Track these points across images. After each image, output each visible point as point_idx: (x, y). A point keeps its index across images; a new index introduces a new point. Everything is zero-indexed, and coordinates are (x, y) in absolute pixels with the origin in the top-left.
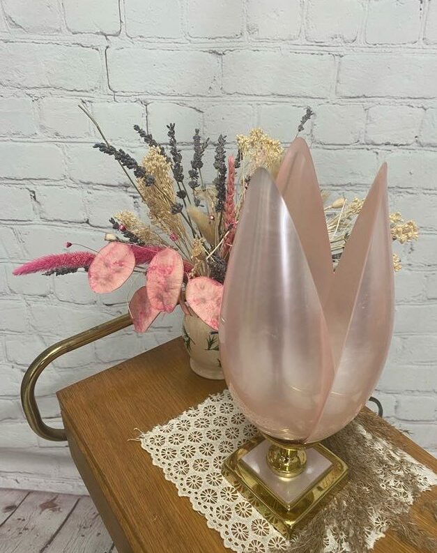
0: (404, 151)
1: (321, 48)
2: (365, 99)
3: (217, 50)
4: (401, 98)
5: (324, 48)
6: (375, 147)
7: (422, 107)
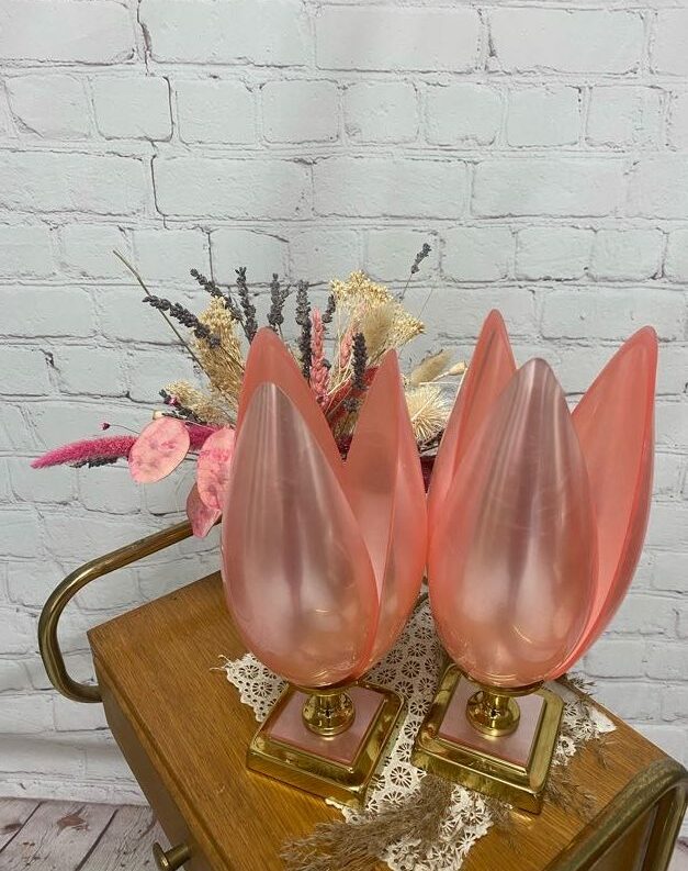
0: (571, 288)
1: (448, 153)
2: (512, 220)
3: (304, 158)
4: (562, 217)
5: (452, 153)
6: (530, 283)
7: (591, 228)
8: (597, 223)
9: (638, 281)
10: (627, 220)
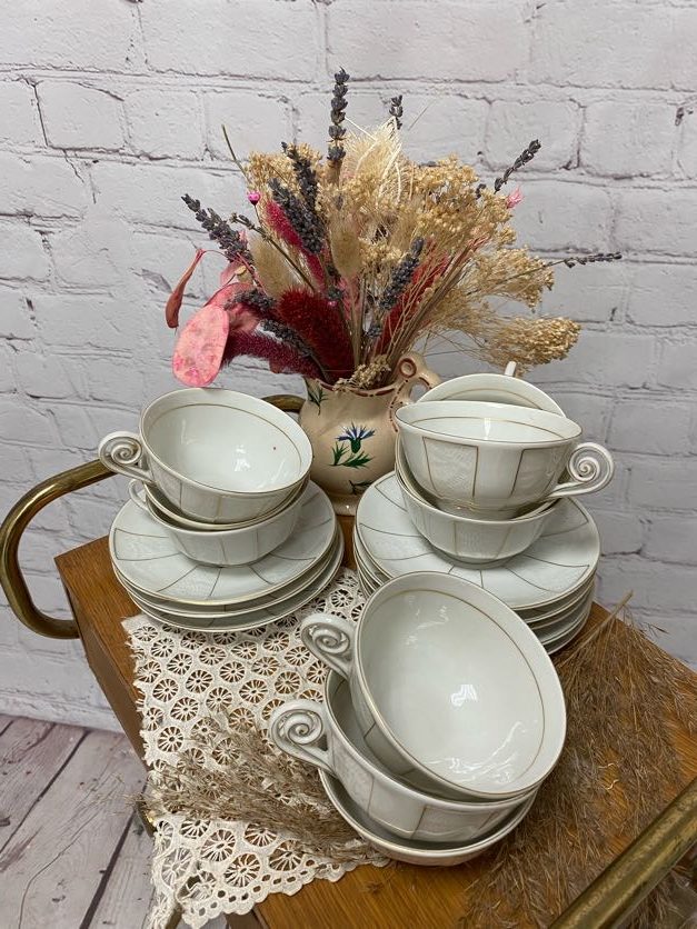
2: (381, 84)
4: (444, 81)
7: (484, 98)
8: (492, 91)
9: (548, 172)
10: (532, 87)
